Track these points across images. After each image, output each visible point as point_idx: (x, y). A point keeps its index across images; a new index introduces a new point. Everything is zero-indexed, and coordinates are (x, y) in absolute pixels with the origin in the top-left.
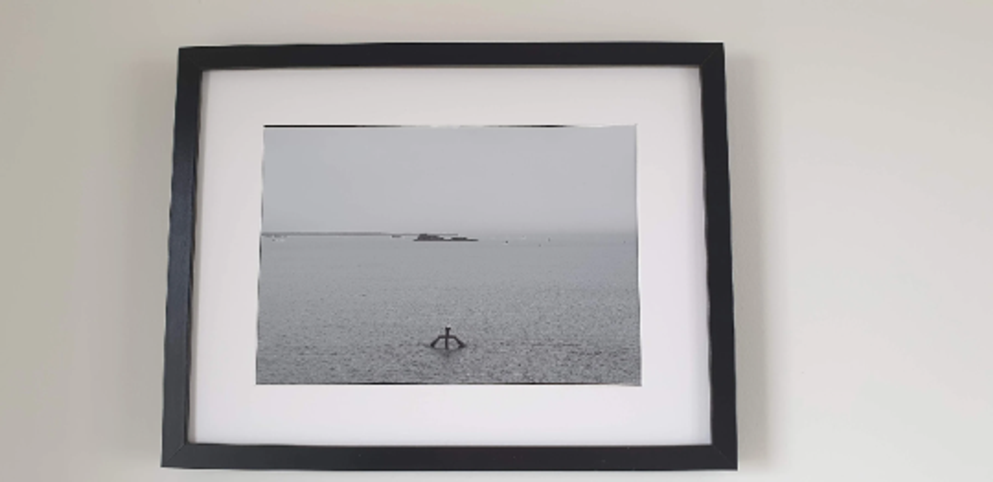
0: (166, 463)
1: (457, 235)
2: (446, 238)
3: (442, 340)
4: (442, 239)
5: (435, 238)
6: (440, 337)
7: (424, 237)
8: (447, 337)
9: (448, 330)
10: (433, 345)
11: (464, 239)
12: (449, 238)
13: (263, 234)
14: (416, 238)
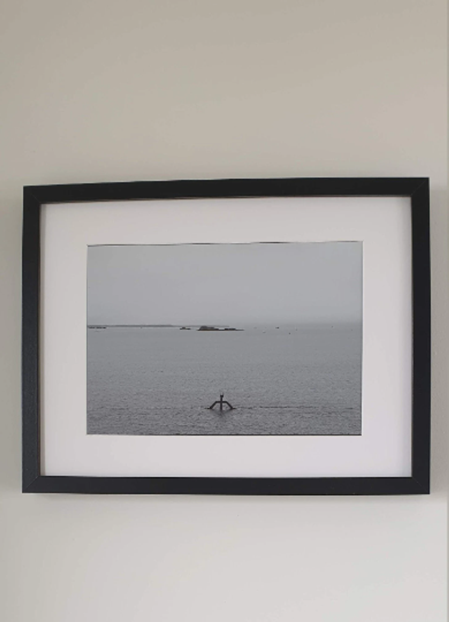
0: (25, 490)
1: (228, 327)
2: (220, 329)
3: (219, 404)
4: (217, 330)
5: (212, 329)
6: (216, 402)
7: (204, 328)
8: (221, 402)
9: (222, 397)
10: (211, 408)
11: (234, 329)
12: (223, 328)
13: (89, 327)
14: (198, 329)
